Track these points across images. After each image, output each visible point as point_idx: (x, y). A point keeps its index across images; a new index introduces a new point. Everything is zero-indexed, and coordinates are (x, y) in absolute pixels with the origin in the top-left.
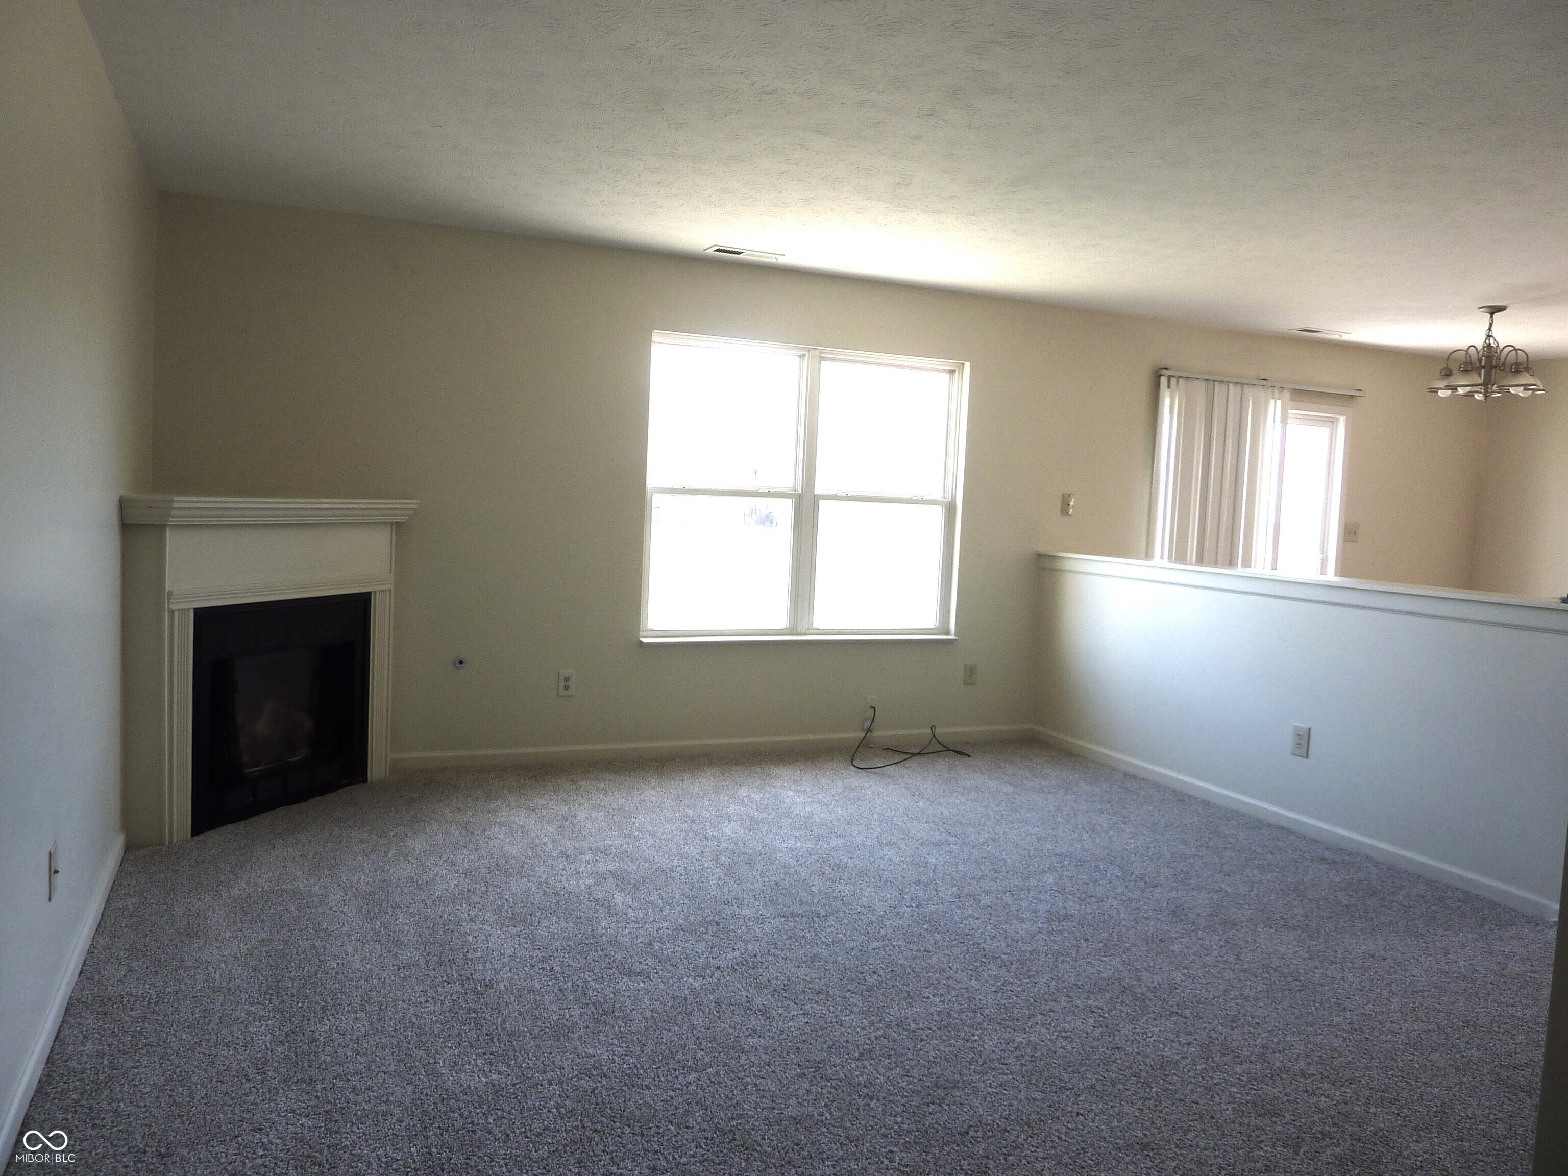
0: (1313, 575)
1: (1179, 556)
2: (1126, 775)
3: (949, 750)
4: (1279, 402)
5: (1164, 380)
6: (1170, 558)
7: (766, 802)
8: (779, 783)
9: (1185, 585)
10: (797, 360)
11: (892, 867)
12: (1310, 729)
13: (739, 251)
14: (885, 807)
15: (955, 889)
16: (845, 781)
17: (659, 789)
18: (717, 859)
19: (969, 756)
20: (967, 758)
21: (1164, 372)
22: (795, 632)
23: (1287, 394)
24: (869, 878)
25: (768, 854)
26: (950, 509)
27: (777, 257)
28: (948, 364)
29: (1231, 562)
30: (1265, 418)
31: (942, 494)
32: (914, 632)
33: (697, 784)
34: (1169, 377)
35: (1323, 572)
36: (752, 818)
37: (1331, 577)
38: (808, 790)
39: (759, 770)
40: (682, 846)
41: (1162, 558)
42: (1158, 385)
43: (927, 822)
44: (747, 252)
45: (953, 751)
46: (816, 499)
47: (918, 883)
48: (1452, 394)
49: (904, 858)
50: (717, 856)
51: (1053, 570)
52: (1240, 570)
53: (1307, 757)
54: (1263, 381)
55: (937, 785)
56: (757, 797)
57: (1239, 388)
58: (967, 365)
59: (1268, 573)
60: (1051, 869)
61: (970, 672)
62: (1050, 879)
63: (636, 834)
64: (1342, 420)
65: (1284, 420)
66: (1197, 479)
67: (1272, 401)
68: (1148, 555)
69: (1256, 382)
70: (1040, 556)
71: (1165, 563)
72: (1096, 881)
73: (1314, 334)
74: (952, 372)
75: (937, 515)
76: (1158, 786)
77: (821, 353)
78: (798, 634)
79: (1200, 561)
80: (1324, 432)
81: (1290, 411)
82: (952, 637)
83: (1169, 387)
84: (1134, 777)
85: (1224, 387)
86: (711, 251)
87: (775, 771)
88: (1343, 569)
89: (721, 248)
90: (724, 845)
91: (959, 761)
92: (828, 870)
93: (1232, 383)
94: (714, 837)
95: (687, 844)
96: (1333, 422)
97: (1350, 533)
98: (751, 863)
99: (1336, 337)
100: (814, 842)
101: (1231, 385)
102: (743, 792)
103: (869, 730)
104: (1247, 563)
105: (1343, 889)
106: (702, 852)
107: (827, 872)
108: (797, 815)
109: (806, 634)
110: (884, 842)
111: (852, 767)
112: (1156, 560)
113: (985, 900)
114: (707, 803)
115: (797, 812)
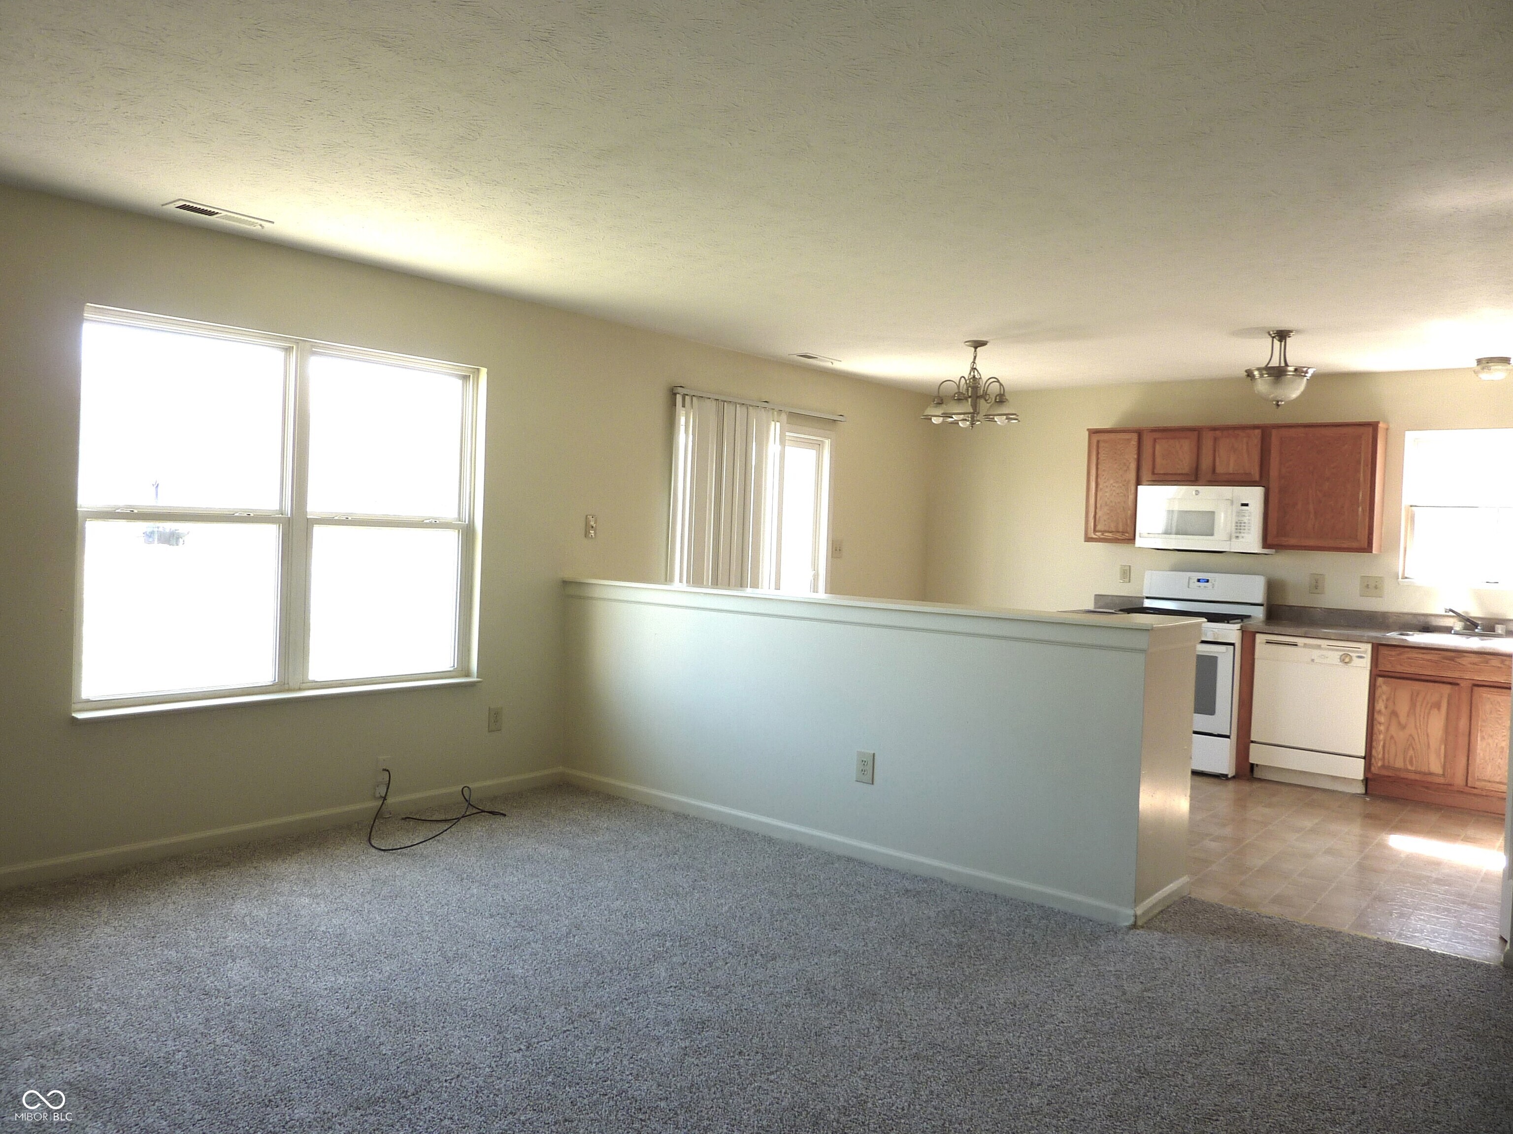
0: (806, 594)
1: (696, 579)
2: (676, 815)
3: (483, 811)
4: (778, 424)
5: (679, 398)
6: (688, 582)
7: (276, 920)
8: (285, 887)
9: (698, 608)
10: (281, 354)
11: (474, 993)
12: (874, 754)
13: (213, 210)
14: (432, 902)
15: (562, 1009)
16: (373, 871)
17: (116, 924)
18: (231, 1028)
19: (505, 815)
20: (502, 817)
21: (680, 390)
22: (286, 687)
23: (784, 417)
24: (451, 1015)
25: (304, 1004)
26: (467, 534)
27: (263, 223)
28: (464, 368)
29: (742, 585)
30: (768, 439)
31: (456, 516)
32: (429, 676)
33: (171, 906)
34: (684, 396)
35: (815, 590)
36: (264, 949)
37: (822, 595)
38: (328, 891)
39: (253, 871)
40: (174, 1015)
41: (681, 581)
42: (674, 404)
43: (491, 916)
44: (224, 213)
45: (487, 812)
46: (309, 524)
47: (514, 1009)
48: (943, 422)
49: (483, 976)
50: (231, 1022)
51: (580, 598)
52: (749, 591)
53: (873, 784)
54: (765, 404)
55: (483, 861)
56: (262, 914)
57: (744, 409)
58: (484, 371)
59: (772, 593)
60: (657, 957)
61: (495, 718)
62: (661, 970)
63: (97, 1006)
64: (827, 443)
65: (782, 442)
66: (711, 500)
67: (773, 423)
68: (668, 579)
69: (759, 404)
70: (565, 583)
71: (684, 587)
72: (711, 964)
73: (810, 360)
74: (465, 378)
75: (451, 540)
76: (714, 825)
77: (313, 346)
78: (289, 690)
79: (715, 583)
80: (812, 454)
81: (787, 434)
82: (475, 679)
83: (684, 406)
84: (686, 817)
85: (732, 408)
86: (172, 207)
87: (277, 868)
88: (833, 587)
89: (188, 204)
90: (235, 1002)
91: (497, 823)
92: (393, 1015)
93: (739, 404)
94: (219, 990)
95: (181, 1010)
96: (819, 445)
97: (836, 550)
98: (283, 1025)
99: (828, 365)
100: (361, 973)
101: (738, 406)
102: (240, 908)
103: (385, 799)
104: (755, 585)
105: (944, 925)
106: (207, 1020)
107: (393, 1018)
108: (324, 932)
109: (300, 689)
110: (450, 954)
111: (374, 850)
112: (677, 585)
113: (605, 1020)
114: (193, 935)
115: (323, 928)
